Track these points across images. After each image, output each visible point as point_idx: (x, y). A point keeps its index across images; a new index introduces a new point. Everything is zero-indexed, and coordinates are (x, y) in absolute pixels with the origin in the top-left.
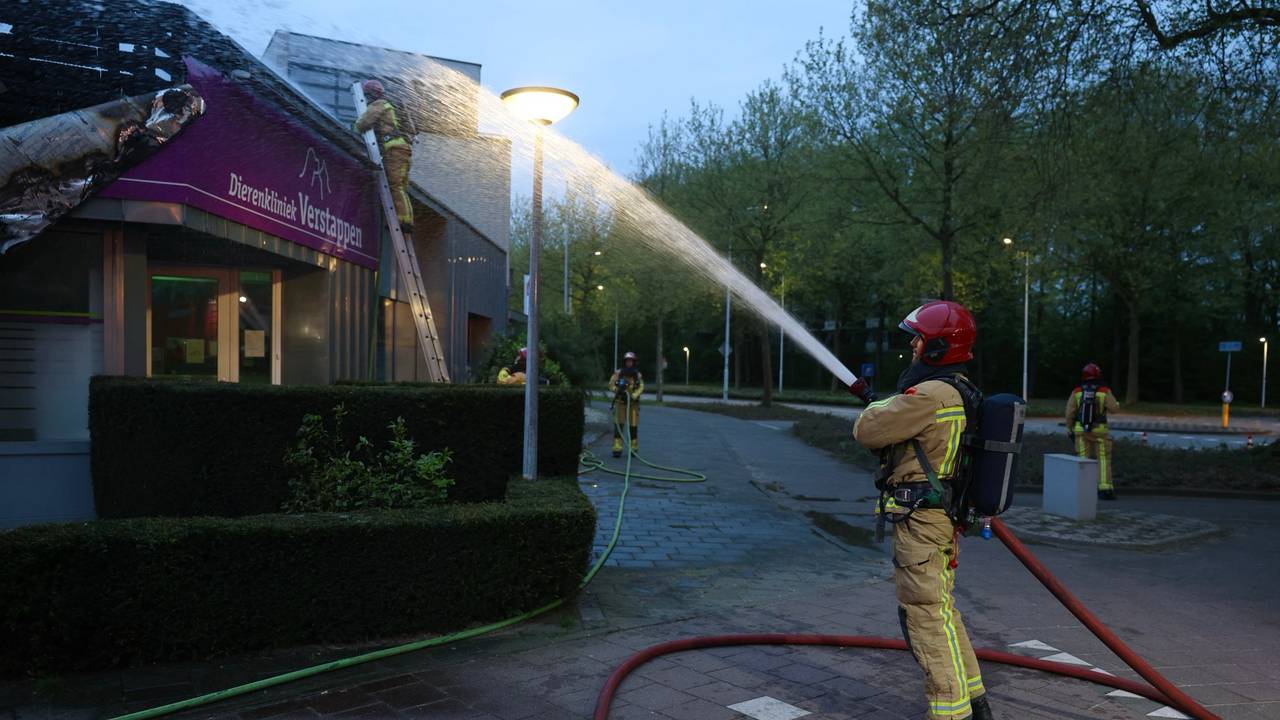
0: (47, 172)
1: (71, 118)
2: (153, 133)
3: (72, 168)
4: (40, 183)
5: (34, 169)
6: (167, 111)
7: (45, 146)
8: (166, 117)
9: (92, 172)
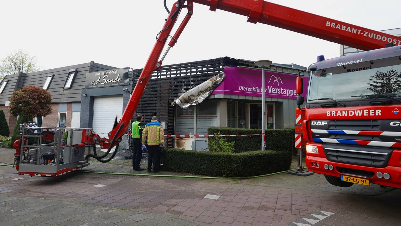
0: (203, 92)
1: (206, 82)
2: (217, 82)
3: (206, 90)
4: (202, 94)
5: (201, 92)
6: (220, 77)
7: (202, 88)
8: (220, 78)
9: (209, 90)
